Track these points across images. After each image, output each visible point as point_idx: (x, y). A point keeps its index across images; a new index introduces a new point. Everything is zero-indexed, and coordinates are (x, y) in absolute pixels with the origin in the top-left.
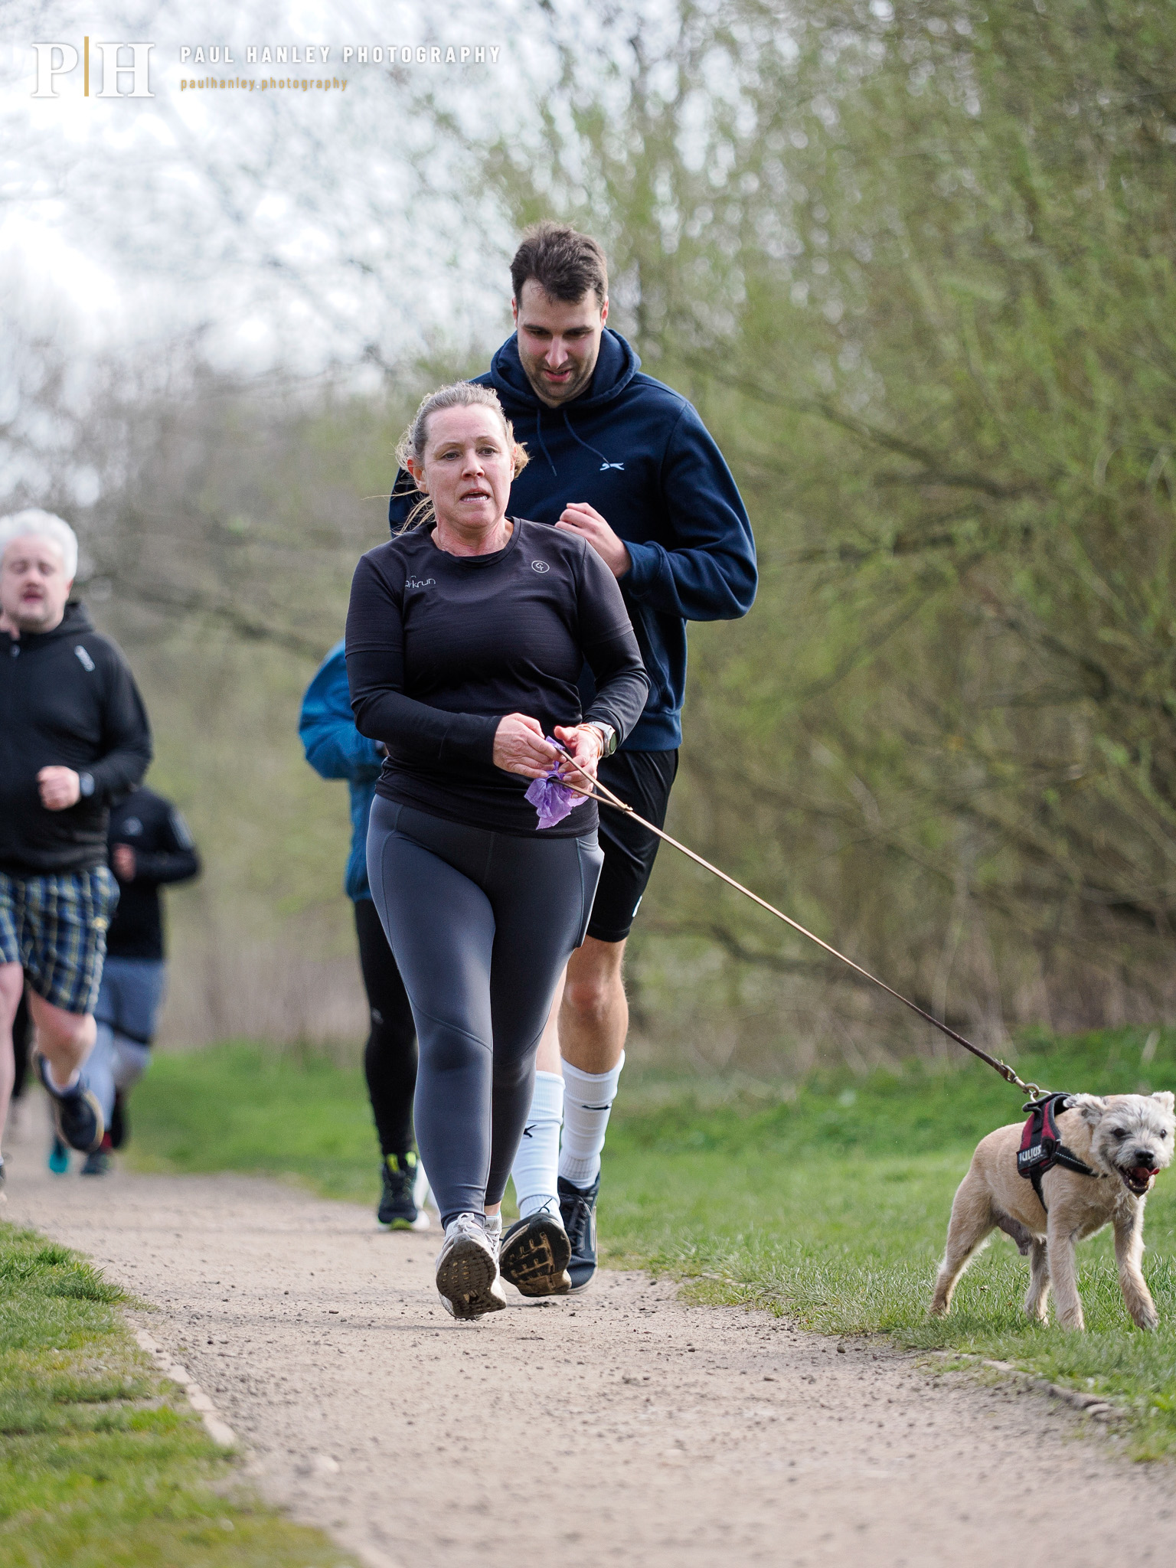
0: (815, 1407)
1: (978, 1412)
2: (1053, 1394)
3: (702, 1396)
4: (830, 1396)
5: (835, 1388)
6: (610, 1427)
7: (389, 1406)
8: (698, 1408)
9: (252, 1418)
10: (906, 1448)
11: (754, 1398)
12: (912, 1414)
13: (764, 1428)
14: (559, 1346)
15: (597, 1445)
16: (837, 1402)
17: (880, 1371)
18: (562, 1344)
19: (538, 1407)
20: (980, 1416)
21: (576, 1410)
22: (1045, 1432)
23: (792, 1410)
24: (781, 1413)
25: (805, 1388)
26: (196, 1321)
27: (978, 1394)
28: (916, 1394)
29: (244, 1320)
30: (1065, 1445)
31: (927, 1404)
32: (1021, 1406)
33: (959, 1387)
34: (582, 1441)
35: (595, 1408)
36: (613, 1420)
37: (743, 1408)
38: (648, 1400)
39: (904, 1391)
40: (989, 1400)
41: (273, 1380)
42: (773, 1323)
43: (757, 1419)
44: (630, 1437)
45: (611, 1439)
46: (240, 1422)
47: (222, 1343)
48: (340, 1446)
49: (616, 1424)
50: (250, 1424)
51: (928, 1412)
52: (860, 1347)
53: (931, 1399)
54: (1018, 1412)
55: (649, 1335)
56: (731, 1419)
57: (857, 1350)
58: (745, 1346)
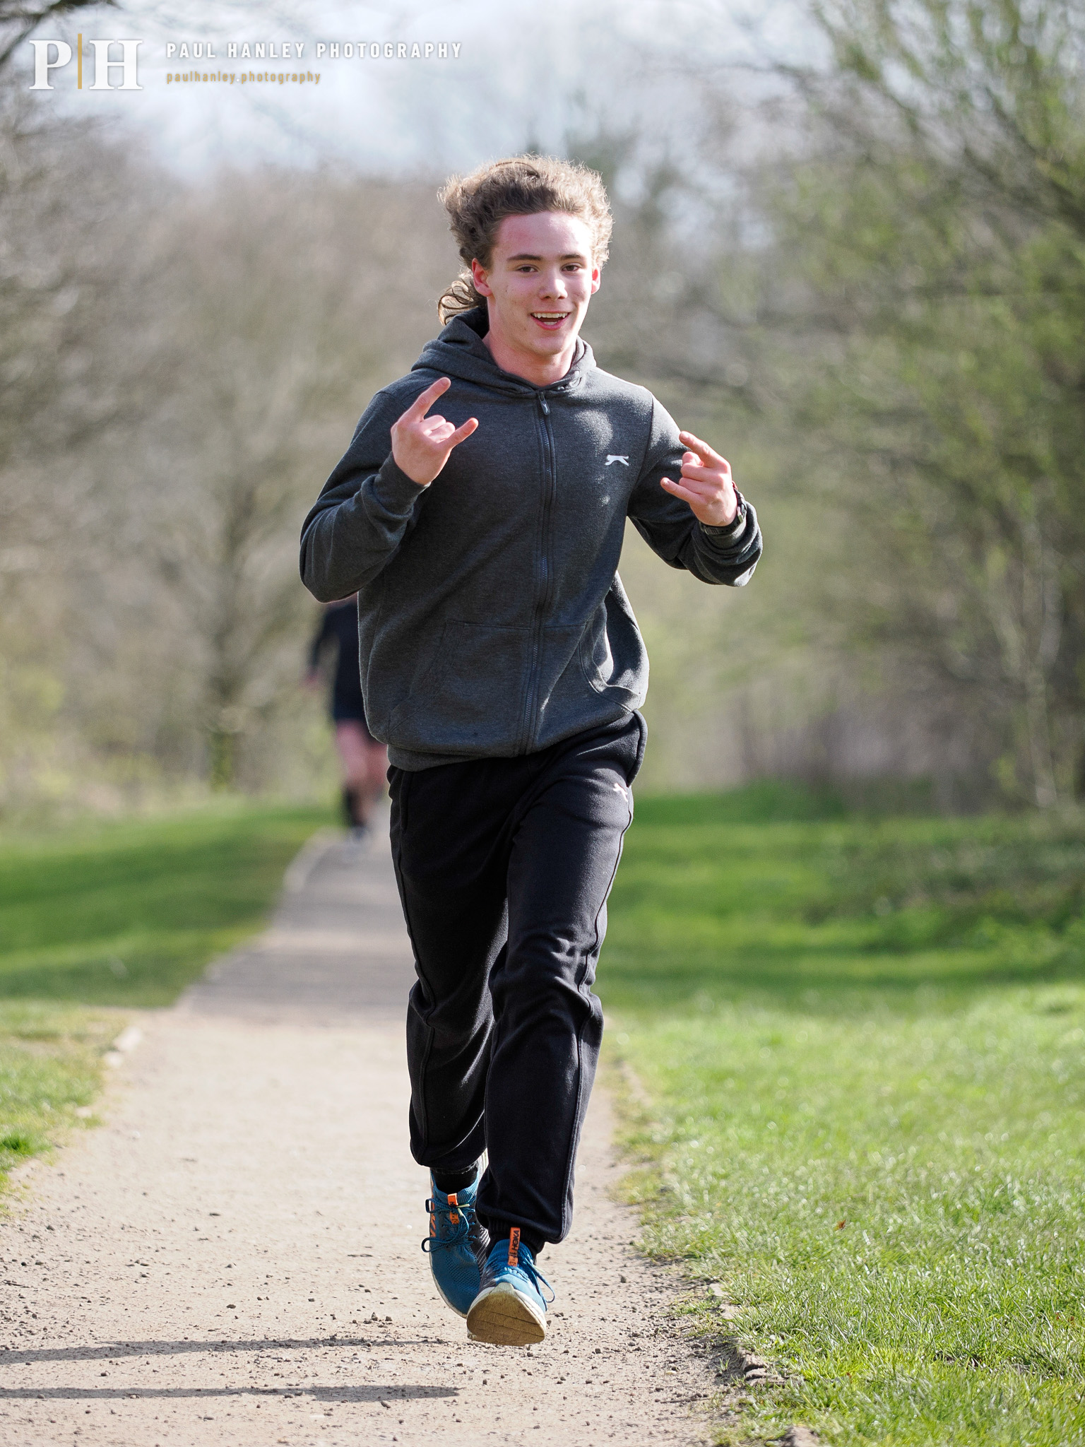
1: (663, 1368)
2: (733, 1352)
12: (603, 1367)
20: (660, 1374)
27: (684, 1344)
32: (704, 1364)
33: (675, 1336)
51: (620, 1366)
52: (658, 1274)
57: (655, 1276)
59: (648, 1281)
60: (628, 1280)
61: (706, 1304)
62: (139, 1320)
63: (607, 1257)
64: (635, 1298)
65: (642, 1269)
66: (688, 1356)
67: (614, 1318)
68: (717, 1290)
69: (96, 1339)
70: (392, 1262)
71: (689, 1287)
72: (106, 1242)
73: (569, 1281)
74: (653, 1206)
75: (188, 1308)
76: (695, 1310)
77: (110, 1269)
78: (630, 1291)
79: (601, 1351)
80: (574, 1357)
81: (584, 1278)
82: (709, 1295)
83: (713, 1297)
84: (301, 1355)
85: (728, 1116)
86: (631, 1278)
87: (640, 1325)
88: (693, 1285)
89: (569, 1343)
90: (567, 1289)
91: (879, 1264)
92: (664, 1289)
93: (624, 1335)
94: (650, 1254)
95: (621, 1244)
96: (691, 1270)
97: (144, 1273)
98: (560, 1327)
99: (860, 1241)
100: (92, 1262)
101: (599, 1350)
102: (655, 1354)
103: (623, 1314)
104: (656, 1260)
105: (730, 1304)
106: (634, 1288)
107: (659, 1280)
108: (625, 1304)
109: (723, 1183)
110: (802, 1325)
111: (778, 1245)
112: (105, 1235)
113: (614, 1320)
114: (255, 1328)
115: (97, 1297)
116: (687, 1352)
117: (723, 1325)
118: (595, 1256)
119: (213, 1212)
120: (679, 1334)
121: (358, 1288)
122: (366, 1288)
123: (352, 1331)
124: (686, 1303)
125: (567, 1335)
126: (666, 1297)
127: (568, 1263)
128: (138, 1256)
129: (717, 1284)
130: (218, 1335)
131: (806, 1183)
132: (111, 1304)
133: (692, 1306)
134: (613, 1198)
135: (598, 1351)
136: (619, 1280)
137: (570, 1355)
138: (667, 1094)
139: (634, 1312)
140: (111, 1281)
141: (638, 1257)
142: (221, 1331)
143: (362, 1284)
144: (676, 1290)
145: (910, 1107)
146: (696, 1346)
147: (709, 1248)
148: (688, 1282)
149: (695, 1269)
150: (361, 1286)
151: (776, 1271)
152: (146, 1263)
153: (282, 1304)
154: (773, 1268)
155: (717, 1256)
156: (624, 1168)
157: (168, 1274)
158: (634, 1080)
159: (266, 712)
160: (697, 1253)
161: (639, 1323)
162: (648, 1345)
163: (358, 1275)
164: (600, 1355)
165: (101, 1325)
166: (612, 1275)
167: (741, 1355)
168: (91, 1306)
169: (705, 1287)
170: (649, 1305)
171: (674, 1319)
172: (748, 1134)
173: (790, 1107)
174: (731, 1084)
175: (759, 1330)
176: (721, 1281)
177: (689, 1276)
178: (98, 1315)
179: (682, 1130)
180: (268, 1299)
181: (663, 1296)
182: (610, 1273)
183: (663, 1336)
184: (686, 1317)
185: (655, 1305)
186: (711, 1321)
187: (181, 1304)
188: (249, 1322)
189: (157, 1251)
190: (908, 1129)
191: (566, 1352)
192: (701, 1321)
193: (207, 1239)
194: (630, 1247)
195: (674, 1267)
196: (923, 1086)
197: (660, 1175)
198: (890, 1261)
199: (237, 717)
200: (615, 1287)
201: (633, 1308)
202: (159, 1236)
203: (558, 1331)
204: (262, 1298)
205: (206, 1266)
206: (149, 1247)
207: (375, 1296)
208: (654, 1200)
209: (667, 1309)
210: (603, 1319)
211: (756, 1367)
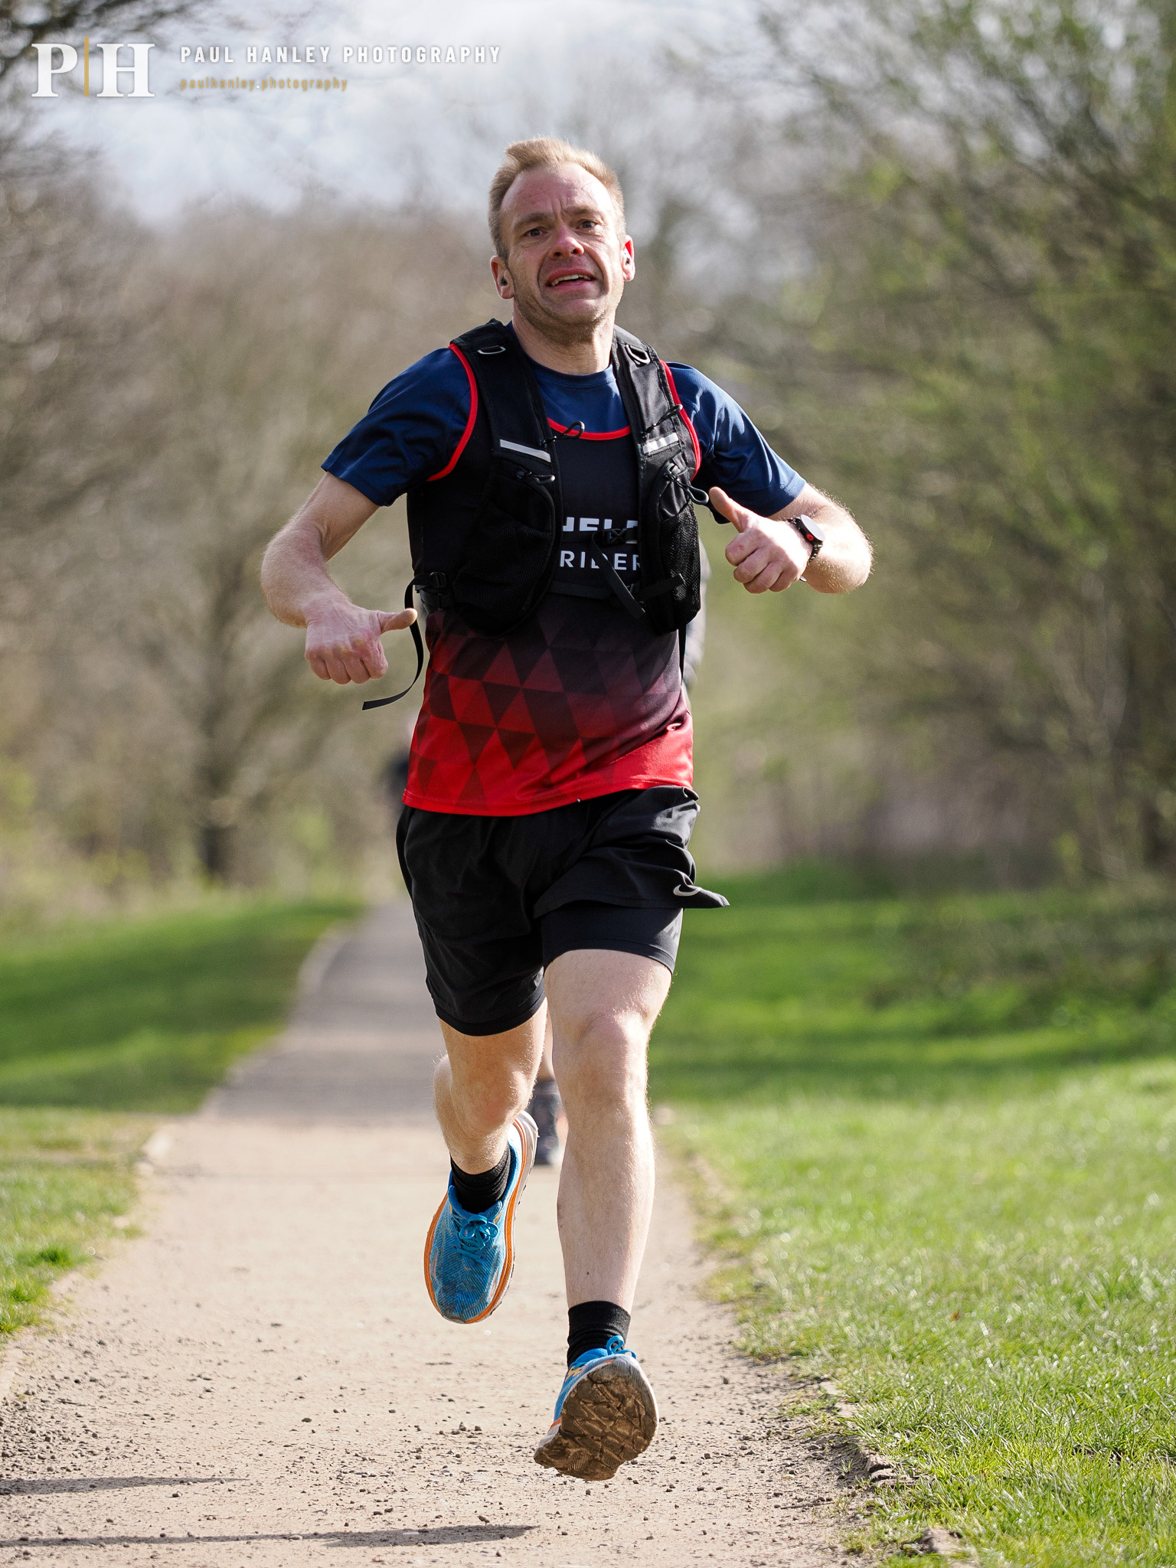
1: (779, 1472)
2: (855, 1453)
12: (714, 1473)
20: (777, 1478)
27: (800, 1447)
30: (814, 1523)
32: (824, 1466)
33: (790, 1437)
51: (732, 1471)
54: (813, 1475)
59: (753, 1381)
60: (731, 1381)
61: (820, 1404)
62: (208, 1437)
63: (705, 1358)
64: (741, 1400)
65: (745, 1369)
66: (806, 1459)
67: (721, 1421)
68: (829, 1388)
69: (163, 1458)
70: (474, 1370)
71: (798, 1387)
72: (163, 1357)
73: (667, 1384)
74: (749, 1303)
75: (260, 1423)
76: (809, 1409)
77: (170, 1385)
78: (734, 1393)
79: (711, 1456)
80: (683, 1463)
81: (683, 1381)
82: (822, 1394)
83: (827, 1396)
84: (387, 1469)
85: (818, 1208)
86: (734, 1379)
87: (749, 1429)
88: (802, 1385)
89: (676, 1449)
90: (666, 1392)
91: (1002, 1356)
92: (771, 1390)
93: (733, 1439)
94: (753, 1353)
95: (718, 1344)
96: (799, 1368)
97: (208, 1388)
98: (663, 1432)
99: (978, 1334)
100: (151, 1378)
101: (709, 1455)
102: (770, 1458)
103: (729, 1417)
104: (760, 1359)
105: (846, 1403)
106: (738, 1389)
107: (765, 1380)
108: (730, 1407)
109: (823, 1277)
110: (928, 1422)
111: (891, 1338)
112: (162, 1349)
113: (721, 1424)
114: (335, 1442)
115: (160, 1414)
116: (803, 1454)
117: (841, 1424)
118: (693, 1358)
119: (275, 1322)
120: (793, 1435)
121: (441, 1397)
122: (449, 1397)
123: (440, 1443)
124: (798, 1402)
125: (673, 1441)
126: (774, 1398)
127: (664, 1365)
128: (199, 1370)
129: (828, 1383)
130: (295, 1450)
131: (913, 1273)
132: (176, 1421)
133: (805, 1406)
134: (703, 1297)
135: (707, 1456)
136: (721, 1381)
137: (678, 1461)
138: (747, 1187)
139: (741, 1414)
140: (173, 1397)
141: (740, 1357)
142: (298, 1446)
143: (445, 1393)
144: (784, 1391)
145: (1010, 1194)
146: (814, 1448)
147: (817, 1345)
148: (796, 1381)
149: (803, 1366)
150: (443, 1395)
151: (891, 1367)
152: (208, 1377)
153: (361, 1416)
154: (888, 1364)
155: (826, 1353)
156: (711, 1266)
157: (234, 1388)
158: (709, 1173)
159: (260, 803)
160: (804, 1350)
161: (749, 1426)
162: (761, 1448)
163: (438, 1385)
164: (710, 1460)
165: (168, 1443)
166: (713, 1376)
167: (864, 1455)
168: (156, 1423)
169: (816, 1386)
170: (756, 1406)
171: (786, 1421)
172: (844, 1226)
173: (880, 1196)
174: (815, 1174)
175: (882, 1428)
176: (833, 1379)
177: (797, 1375)
178: (164, 1433)
179: (771, 1223)
180: (344, 1411)
181: (770, 1397)
182: (711, 1374)
183: (777, 1438)
184: (799, 1418)
185: (763, 1407)
186: (827, 1421)
187: (252, 1419)
188: (327, 1436)
189: (219, 1364)
190: (1013, 1216)
191: (673, 1458)
192: (817, 1421)
193: (272, 1350)
194: (727, 1347)
195: (780, 1366)
196: (1020, 1171)
197: (751, 1271)
198: (1013, 1353)
199: (229, 808)
200: (717, 1389)
201: (740, 1410)
202: (220, 1349)
203: (663, 1437)
204: (338, 1410)
205: (274, 1379)
206: (210, 1361)
207: (458, 1405)
208: (749, 1298)
209: (777, 1411)
210: (709, 1423)
211: (882, 1467)
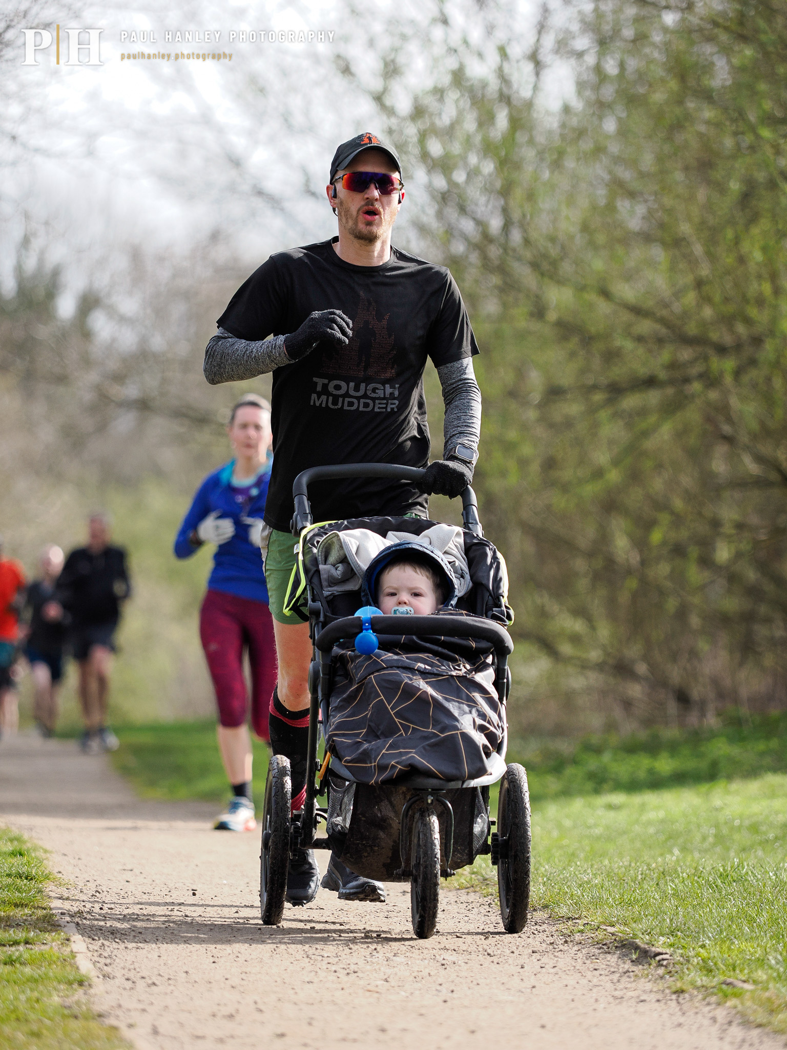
0: (484, 955)
1: (587, 959)
2: (637, 948)
3: (412, 947)
4: (496, 948)
5: (500, 943)
6: (345, 967)
7: (205, 951)
8: (408, 954)
9: (110, 957)
10: (533, 981)
11: (446, 949)
12: (545, 960)
13: (445, 969)
14: (333, 914)
15: (332, 977)
16: (499, 952)
17: (536, 932)
18: (335, 912)
19: (303, 952)
20: (588, 962)
21: (326, 955)
22: (625, 973)
23: (468, 957)
24: (460, 959)
25: (481, 943)
26: (97, 894)
27: (592, 947)
28: (551, 947)
29: (130, 894)
30: (634, 981)
31: (556, 954)
32: (616, 956)
33: (580, 943)
34: (322, 974)
35: (339, 954)
36: (348, 962)
37: (437, 955)
38: (375, 949)
39: (544, 945)
40: (597, 951)
41: (133, 934)
42: (481, 900)
43: (444, 962)
44: (355, 972)
45: (342, 974)
46: (103, 961)
47: (109, 909)
48: (161, 976)
49: (349, 964)
50: (108, 961)
51: (556, 959)
53: (561, 951)
54: (612, 960)
55: (395, 907)
56: (426, 962)
58: (456, 915)
66: (601, 953)
102: (575, 953)
117: (614, 936)
120: (583, 942)
125: (505, 944)
135: (534, 952)
137: (516, 952)
146: (602, 948)
148: (555, 920)
162: (566, 948)
164: (536, 954)
167: (645, 948)
176: (582, 917)
177: (554, 917)
183: (572, 944)
186: (603, 934)
191: (512, 952)
192: (595, 935)
203: (497, 942)
211: (662, 954)
